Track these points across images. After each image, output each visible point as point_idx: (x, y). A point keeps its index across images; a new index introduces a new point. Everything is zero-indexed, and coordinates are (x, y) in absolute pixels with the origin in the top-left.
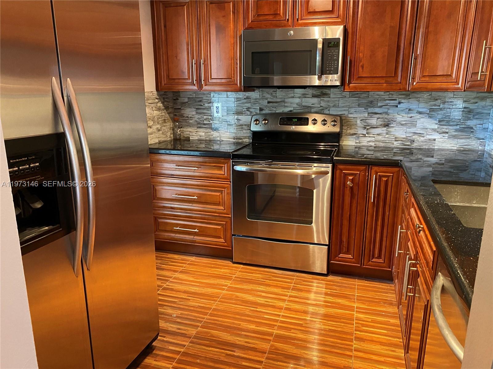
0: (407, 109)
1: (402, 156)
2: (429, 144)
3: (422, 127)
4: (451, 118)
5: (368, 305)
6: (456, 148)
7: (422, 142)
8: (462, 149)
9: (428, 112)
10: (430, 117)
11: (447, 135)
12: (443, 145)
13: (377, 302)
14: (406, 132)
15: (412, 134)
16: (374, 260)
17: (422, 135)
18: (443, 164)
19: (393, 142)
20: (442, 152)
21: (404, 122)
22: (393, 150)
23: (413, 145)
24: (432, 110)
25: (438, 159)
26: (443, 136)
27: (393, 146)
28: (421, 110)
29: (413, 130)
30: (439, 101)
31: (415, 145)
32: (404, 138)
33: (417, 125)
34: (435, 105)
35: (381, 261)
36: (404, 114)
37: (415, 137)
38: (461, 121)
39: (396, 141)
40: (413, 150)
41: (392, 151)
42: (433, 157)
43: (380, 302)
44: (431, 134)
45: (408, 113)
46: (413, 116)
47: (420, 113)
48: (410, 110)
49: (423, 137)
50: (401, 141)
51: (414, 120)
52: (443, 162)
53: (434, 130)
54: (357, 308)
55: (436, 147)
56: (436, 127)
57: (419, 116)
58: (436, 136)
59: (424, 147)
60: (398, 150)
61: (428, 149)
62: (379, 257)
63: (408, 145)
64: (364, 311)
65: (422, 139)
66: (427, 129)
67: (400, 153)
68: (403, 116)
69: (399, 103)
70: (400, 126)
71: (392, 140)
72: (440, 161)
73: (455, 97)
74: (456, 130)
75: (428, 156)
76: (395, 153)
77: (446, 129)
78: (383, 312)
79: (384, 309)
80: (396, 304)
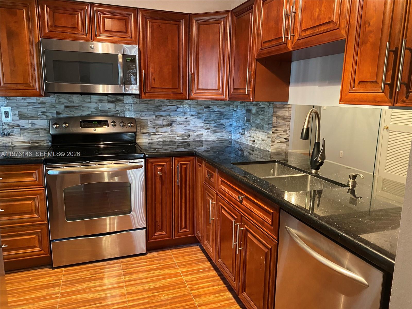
0: (183, 112)
1: (183, 147)
2: (200, 137)
3: (194, 125)
4: (211, 118)
5: (188, 268)
6: (216, 139)
7: (195, 136)
8: (219, 139)
9: (197, 115)
10: (198, 118)
11: (210, 130)
12: (208, 138)
13: (193, 263)
14: (183, 130)
15: (188, 131)
16: (182, 231)
17: (195, 131)
18: (209, 151)
19: (175, 137)
20: (208, 142)
21: (182, 122)
22: (176, 143)
23: (189, 139)
24: (199, 113)
25: (206, 147)
26: (208, 131)
27: (176, 140)
28: (192, 113)
29: (188, 128)
30: (203, 106)
31: (191, 139)
32: (183, 134)
33: (191, 124)
34: (201, 110)
35: (187, 230)
36: (181, 116)
37: (190, 133)
38: (217, 120)
39: (177, 136)
40: (189, 142)
41: (176, 145)
42: (202, 146)
43: (195, 262)
44: (200, 130)
45: (184, 116)
46: (187, 118)
47: (192, 115)
48: (185, 113)
49: (195, 132)
50: (181, 136)
51: (188, 120)
52: (209, 149)
53: (202, 127)
54: (182, 272)
55: (204, 139)
56: (203, 125)
57: (192, 117)
58: (203, 131)
59: (197, 140)
60: (180, 143)
61: (200, 141)
62: (185, 227)
63: (186, 139)
64: (188, 273)
65: (195, 134)
66: (197, 126)
67: (181, 145)
68: (181, 118)
69: (178, 108)
70: (179, 125)
71: (175, 136)
72: (207, 148)
73: (212, 103)
74: (215, 127)
75: (200, 146)
76: (178, 145)
77: (209, 126)
78: (201, 269)
79: (201, 267)
80: (206, 260)
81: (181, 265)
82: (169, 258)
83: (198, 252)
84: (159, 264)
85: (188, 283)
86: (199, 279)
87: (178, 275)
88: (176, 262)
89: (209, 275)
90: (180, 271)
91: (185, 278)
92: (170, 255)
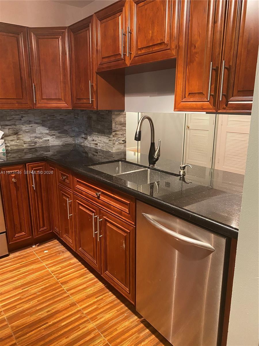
0: (28, 121)
1: (31, 154)
2: (46, 143)
3: (39, 132)
4: (55, 125)
5: (51, 260)
6: (61, 144)
7: (41, 142)
8: (64, 144)
9: (41, 123)
10: (43, 126)
11: (55, 136)
12: (54, 143)
13: (54, 255)
14: (30, 137)
15: (34, 138)
16: (41, 229)
17: (41, 138)
18: (56, 155)
19: (23, 145)
20: (54, 147)
21: (28, 130)
22: (24, 151)
23: (36, 145)
24: (43, 121)
25: (53, 152)
26: (53, 137)
27: (24, 148)
28: (36, 121)
29: (34, 135)
30: (46, 115)
31: (38, 145)
32: (29, 141)
33: (36, 132)
34: (44, 118)
35: (45, 228)
36: (26, 124)
37: (36, 140)
38: (61, 127)
39: (25, 144)
40: (36, 148)
41: (23, 151)
42: (49, 151)
43: (56, 254)
44: (46, 137)
45: (29, 124)
46: (33, 126)
47: (37, 123)
48: (30, 121)
49: (42, 139)
50: (28, 143)
51: (34, 128)
52: (56, 154)
53: (47, 134)
54: (47, 265)
55: (50, 145)
56: (48, 132)
57: (36, 125)
58: (49, 138)
59: (43, 146)
60: (27, 150)
61: (46, 147)
62: (44, 226)
63: (33, 146)
64: (52, 265)
65: (41, 140)
66: (43, 133)
67: (29, 152)
68: (26, 126)
69: (22, 117)
70: (25, 133)
71: (22, 144)
72: (54, 153)
73: (55, 112)
74: (59, 133)
75: (47, 151)
76: (26, 152)
77: (54, 132)
78: (63, 259)
79: (62, 257)
80: (65, 251)
81: (44, 259)
82: (31, 255)
83: (58, 245)
84: (23, 262)
85: (54, 273)
86: (63, 268)
87: (43, 268)
88: (39, 257)
89: (71, 262)
90: (44, 264)
91: (50, 270)
92: (32, 252)
